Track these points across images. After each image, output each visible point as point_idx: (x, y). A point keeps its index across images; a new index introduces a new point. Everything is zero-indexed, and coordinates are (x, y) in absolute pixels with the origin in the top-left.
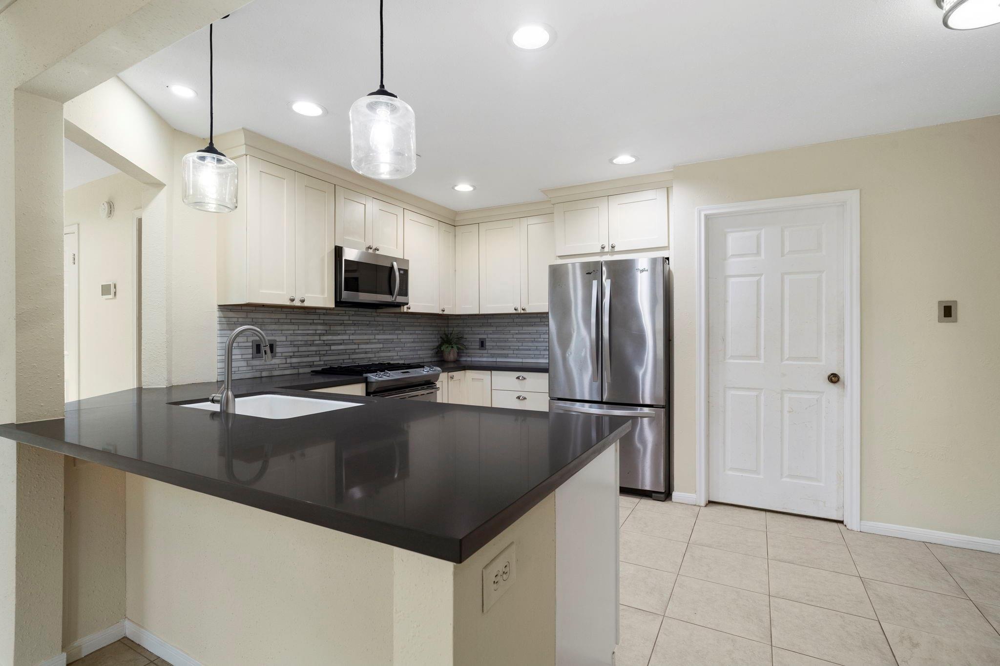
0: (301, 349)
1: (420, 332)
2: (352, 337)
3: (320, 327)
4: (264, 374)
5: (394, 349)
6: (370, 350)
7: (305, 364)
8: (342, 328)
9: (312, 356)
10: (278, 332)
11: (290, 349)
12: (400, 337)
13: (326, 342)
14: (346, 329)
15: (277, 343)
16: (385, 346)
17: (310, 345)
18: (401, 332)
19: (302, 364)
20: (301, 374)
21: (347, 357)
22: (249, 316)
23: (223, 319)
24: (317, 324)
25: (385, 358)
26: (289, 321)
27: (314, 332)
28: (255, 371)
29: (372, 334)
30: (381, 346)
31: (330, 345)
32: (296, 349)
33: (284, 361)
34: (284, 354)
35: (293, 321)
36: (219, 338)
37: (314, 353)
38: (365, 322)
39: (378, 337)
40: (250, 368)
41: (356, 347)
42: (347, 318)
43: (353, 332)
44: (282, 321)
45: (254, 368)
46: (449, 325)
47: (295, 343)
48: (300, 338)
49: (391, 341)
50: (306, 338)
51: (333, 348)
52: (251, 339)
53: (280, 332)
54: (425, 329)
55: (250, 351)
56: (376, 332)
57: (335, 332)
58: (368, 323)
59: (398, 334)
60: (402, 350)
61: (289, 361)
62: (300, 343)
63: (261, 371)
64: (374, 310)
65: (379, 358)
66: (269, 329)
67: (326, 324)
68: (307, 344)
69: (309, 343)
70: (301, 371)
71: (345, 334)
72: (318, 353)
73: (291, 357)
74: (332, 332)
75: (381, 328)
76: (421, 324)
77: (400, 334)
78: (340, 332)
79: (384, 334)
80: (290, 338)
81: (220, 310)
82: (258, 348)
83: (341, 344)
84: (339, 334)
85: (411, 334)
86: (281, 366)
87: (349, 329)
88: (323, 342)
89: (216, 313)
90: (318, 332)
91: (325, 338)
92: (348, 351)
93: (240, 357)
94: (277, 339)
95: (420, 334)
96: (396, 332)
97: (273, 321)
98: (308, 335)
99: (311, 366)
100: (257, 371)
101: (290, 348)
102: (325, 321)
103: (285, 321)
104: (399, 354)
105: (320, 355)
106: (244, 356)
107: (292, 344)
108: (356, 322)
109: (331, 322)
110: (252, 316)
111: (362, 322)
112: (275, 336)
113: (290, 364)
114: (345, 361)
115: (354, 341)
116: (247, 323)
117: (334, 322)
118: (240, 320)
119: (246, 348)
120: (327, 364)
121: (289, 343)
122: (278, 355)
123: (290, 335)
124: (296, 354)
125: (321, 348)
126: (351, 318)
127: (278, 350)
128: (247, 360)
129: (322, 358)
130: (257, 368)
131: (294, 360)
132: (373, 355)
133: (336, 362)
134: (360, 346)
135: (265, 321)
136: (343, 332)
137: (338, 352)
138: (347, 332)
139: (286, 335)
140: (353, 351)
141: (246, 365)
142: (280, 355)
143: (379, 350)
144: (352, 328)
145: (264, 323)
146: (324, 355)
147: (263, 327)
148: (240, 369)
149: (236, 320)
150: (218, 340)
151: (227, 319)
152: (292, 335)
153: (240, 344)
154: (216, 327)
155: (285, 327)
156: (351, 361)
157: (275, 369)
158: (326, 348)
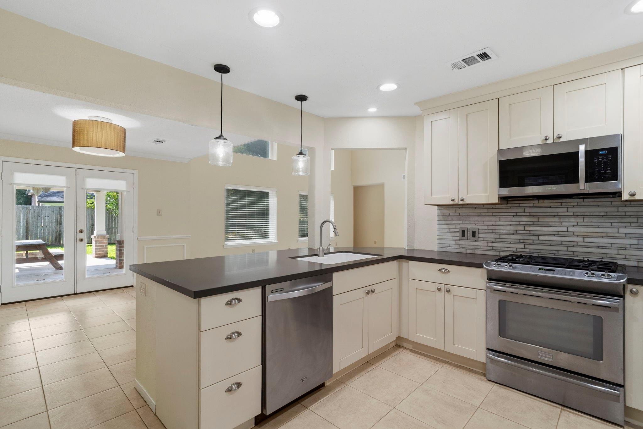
2: (571, 229)
3: (524, 219)
4: (468, 251)
6: (609, 245)
8: (556, 219)
9: (515, 243)
10: (480, 222)
11: (492, 236)
13: (532, 232)
14: (562, 221)
15: (480, 231)
17: (513, 234)
21: (565, 249)
22: (457, 212)
23: (440, 214)
24: (521, 216)
26: (491, 214)
27: (518, 223)
28: (461, 248)
29: (612, 227)
30: (635, 242)
31: (538, 235)
32: (498, 236)
33: (486, 244)
34: (486, 239)
35: (494, 214)
37: (518, 241)
38: (597, 214)
39: (621, 230)
40: (458, 246)
41: (581, 239)
42: (565, 210)
43: (575, 224)
44: (484, 214)
45: (461, 246)
47: (497, 231)
48: (502, 227)
50: (508, 228)
51: (541, 238)
52: (458, 227)
53: (482, 222)
55: (458, 235)
56: (620, 224)
57: (545, 223)
58: (603, 214)
61: (490, 244)
62: (501, 231)
63: (466, 249)
66: (473, 220)
67: (533, 216)
68: (509, 233)
69: (512, 232)
71: (561, 226)
72: (522, 241)
73: (492, 242)
74: (539, 223)
75: (634, 220)
78: (553, 223)
80: (491, 227)
81: (438, 208)
82: (463, 233)
83: (554, 235)
84: (551, 226)
86: (482, 247)
87: (566, 221)
88: (528, 232)
89: (436, 210)
90: (521, 223)
91: (531, 228)
92: (564, 243)
93: (451, 238)
94: (480, 227)
97: (476, 214)
98: (510, 225)
100: (463, 248)
101: (492, 235)
102: (531, 214)
103: (487, 214)
105: (525, 244)
106: (454, 238)
107: (493, 232)
108: (579, 214)
109: (541, 214)
110: (459, 212)
111: (592, 214)
112: (477, 225)
113: (491, 248)
114: (560, 252)
115: (576, 234)
116: (456, 216)
117: (544, 214)
118: (451, 214)
119: (455, 232)
120: (533, 252)
121: (491, 231)
122: (480, 239)
123: (491, 225)
124: (497, 240)
125: (526, 237)
126: (570, 210)
127: (480, 235)
128: (455, 240)
129: (526, 246)
130: (463, 246)
131: (495, 245)
132: (615, 252)
133: (547, 252)
134: (587, 240)
135: (469, 214)
136: (557, 224)
137: (550, 242)
138: (563, 224)
139: (488, 225)
140: (575, 244)
141: (455, 243)
142: (482, 239)
143: (628, 246)
144: (572, 220)
145: (468, 216)
146: (530, 244)
147: (468, 219)
148: (451, 245)
149: (448, 214)
150: (437, 226)
151: (442, 214)
152: (493, 225)
153: (451, 230)
154: (437, 219)
155: (487, 219)
156: (571, 253)
157: (477, 249)
158: (533, 238)
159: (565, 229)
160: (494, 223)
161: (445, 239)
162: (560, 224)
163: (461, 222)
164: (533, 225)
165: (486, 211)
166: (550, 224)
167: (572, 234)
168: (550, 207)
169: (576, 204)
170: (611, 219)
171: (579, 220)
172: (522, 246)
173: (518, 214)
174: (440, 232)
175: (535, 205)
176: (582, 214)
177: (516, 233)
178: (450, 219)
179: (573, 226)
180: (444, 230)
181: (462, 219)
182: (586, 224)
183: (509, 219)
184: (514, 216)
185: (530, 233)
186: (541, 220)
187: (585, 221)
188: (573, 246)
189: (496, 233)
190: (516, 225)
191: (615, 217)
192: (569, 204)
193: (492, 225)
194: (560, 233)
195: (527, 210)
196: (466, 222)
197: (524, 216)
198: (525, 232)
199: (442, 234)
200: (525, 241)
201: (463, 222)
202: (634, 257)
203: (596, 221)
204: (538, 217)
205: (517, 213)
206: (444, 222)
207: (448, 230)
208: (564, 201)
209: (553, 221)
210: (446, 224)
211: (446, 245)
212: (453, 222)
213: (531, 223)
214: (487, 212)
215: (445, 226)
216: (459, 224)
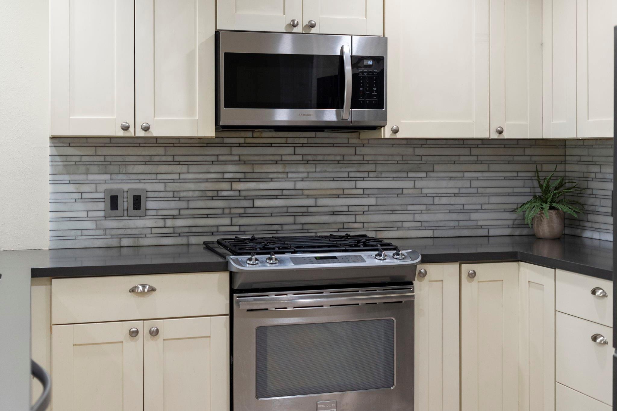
0: (192, 204)
1: (479, 175)
2: (300, 185)
3: (231, 168)
4: (125, 242)
5: (404, 207)
6: (345, 209)
7: (200, 230)
8: (279, 168)
9: (216, 216)
10: (149, 176)
11: (173, 205)
12: (419, 184)
13: (243, 193)
14: (287, 170)
15: (149, 194)
16: (380, 201)
17: (212, 198)
18: (423, 175)
19: (194, 230)
20: (192, 245)
21: (290, 220)
22: (98, 153)
23: (58, 159)
24: (225, 163)
25: (381, 225)
26: (170, 158)
27: (219, 176)
28: (109, 237)
29: (348, 179)
30: (372, 201)
31: (253, 198)
32: (184, 205)
33: (161, 223)
34: (161, 212)
35: (177, 158)
36: (52, 186)
37: (220, 211)
38: (332, 158)
39: (361, 184)
40: (101, 232)
41: (311, 202)
42: (290, 150)
43: (305, 175)
44: (157, 159)
45: (108, 232)
46: (568, 158)
47: (182, 194)
48: (192, 186)
49: (400, 193)
50: (203, 186)
51: (258, 203)
52: (102, 188)
53: (154, 176)
54: (493, 167)
55: (101, 206)
56: (358, 175)
57: (263, 176)
58: (339, 158)
59: (415, 180)
60: (428, 211)
61: (169, 223)
62: (190, 194)
63: (120, 237)
64: (354, 135)
65: (366, 225)
66: (135, 171)
67: (245, 163)
68: (204, 196)
69: (210, 194)
71: (286, 179)
72: (227, 211)
73: (174, 217)
74: (255, 176)
75: (371, 167)
76: (480, 158)
77: (422, 179)
78: (275, 175)
79: (378, 178)
80: (172, 186)
81: (52, 145)
82: (114, 202)
83: (276, 197)
84: (272, 180)
85: (450, 178)
86: (154, 231)
87: (294, 170)
88: (237, 193)
89: (47, 150)
90: (226, 176)
91: (241, 186)
92: (290, 210)
93: (84, 214)
94: (149, 187)
95: (477, 179)
96: (411, 175)
97: (141, 159)
98: (207, 180)
99: (212, 234)
100: (112, 237)
101: (173, 202)
102: (243, 158)
103: (164, 158)
104: (418, 217)
105: (231, 216)
106: (91, 214)
107: (176, 196)
108: (310, 158)
109: (256, 158)
110: (105, 153)
111: (326, 158)
112: (145, 183)
113: (172, 229)
114: (285, 227)
115: (306, 192)
116: (96, 163)
117: (261, 158)
118: (84, 159)
119: (94, 200)
120: (245, 232)
121: (171, 194)
122: (149, 213)
123: (172, 181)
124: (183, 212)
125: (233, 204)
126: (299, 151)
127: (151, 205)
128: (96, 220)
129: (235, 221)
130: (114, 232)
131: (179, 222)
132: (352, 219)
133: (266, 228)
134: (321, 202)
135: (128, 159)
136: (280, 176)
137: (270, 210)
138: (290, 175)
139: (166, 181)
140: (304, 209)
141: (94, 227)
142: (154, 213)
143: (366, 208)
144: (301, 168)
145: (124, 163)
146: (240, 216)
147: (123, 170)
148: (85, 232)
149: (77, 159)
150: (50, 188)
151: (64, 158)
152: (176, 181)
153: (85, 196)
154: (48, 169)
155: (163, 168)
156: (299, 227)
157: (144, 236)
158: (245, 203)
159: (290, 185)
160: (176, 176)
161: (70, 219)
162: (285, 176)
163: (107, 177)
164: (245, 179)
165: (161, 151)
166: (271, 176)
167: (300, 192)
168: (270, 145)
169: (305, 141)
170: (348, 167)
171: (311, 168)
172: (227, 221)
173: (221, 158)
174: (56, 202)
175: (248, 140)
176: (314, 158)
177: (216, 196)
178: (82, 169)
179: (303, 180)
180: (66, 196)
181: (112, 168)
182: (318, 175)
183: (204, 168)
184: (212, 163)
185: (241, 196)
186: (257, 169)
187: (318, 170)
188: (303, 214)
189: (180, 199)
190: (217, 181)
191: (350, 163)
192: (297, 141)
193: (174, 181)
194: (285, 192)
195: (235, 151)
196: (120, 177)
197: (230, 163)
198: (231, 193)
199: (62, 207)
200: (233, 211)
201: (114, 177)
202: (373, 225)
203: (331, 170)
204: (253, 164)
205: (218, 155)
206: (67, 177)
207: (77, 196)
208: (291, 134)
209: (275, 171)
210: (72, 182)
211: (73, 233)
212: (91, 177)
213: (241, 176)
214: (163, 153)
215: (71, 188)
216: (105, 182)
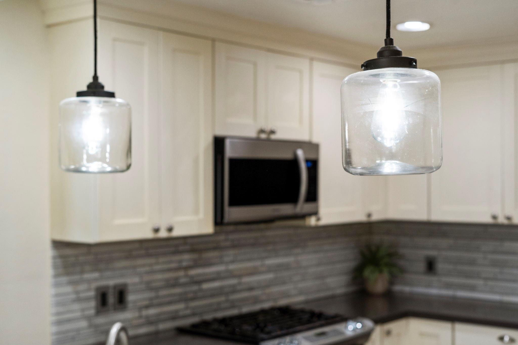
0: (161, 293)
1: (329, 247)
2: (230, 267)
7: (166, 317)
8: (216, 253)
9: (175, 302)
10: (129, 270)
12: (299, 258)
13: (194, 279)
14: (222, 254)
15: (129, 288)
16: (278, 275)
17: (173, 286)
19: (162, 317)
20: (160, 332)
21: (224, 298)
23: (58, 260)
24: (182, 252)
26: (145, 252)
27: (178, 264)
28: (99, 333)
29: (258, 259)
31: (199, 282)
32: (153, 294)
33: (138, 314)
34: (138, 304)
35: (149, 251)
37: (178, 297)
38: (249, 241)
39: (267, 262)
40: (93, 329)
41: (236, 281)
42: (223, 237)
43: (233, 258)
44: (135, 252)
45: (98, 328)
47: (153, 285)
48: (159, 276)
49: (286, 267)
50: (167, 276)
52: (94, 285)
53: (133, 270)
55: (93, 304)
56: (265, 254)
57: (208, 261)
59: (296, 255)
61: (144, 313)
62: (159, 284)
66: (118, 267)
67: (194, 251)
68: (169, 285)
69: (172, 282)
70: (162, 326)
71: (221, 263)
72: (183, 296)
73: (147, 307)
74: (202, 261)
77: (299, 254)
78: (214, 260)
79: (276, 256)
80: (147, 278)
81: (53, 247)
82: (103, 299)
83: (215, 280)
84: (212, 264)
86: (133, 322)
87: (227, 254)
88: (190, 279)
89: (49, 251)
90: (183, 264)
91: (193, 272)
92: (225, 290)
94: (129, 281)
96: (293, 251)
97: (123, 254)
98: (170, 270)
99: (173, 320)
101: (146, 293)
102: (193, 246)
103: (140, 252)
106: (85, 312)
110: (96, 251)
112: (125, 277)
113: (146, 319)
116: (89, 261)
122: (129, 305)
123: (146, 272)
124: (153, 301)
127: (130, 297)
135: (113, 255)
139: (141, 273)
141: (87, 325)
145: (111, 259)
147: (110, 265)
148: (81, 332)
149: (74, 259)
150: (52, 291)
153: (81, 294)
154: (50, 272)
158: (195, 288)
160: (149, 268)
161: (68, 320)
163: (96, 275)
164: (196, 265)
165: (138, 245)
178: (78, 269)
180: (66, 297)
183: (168, 258)
186: (203, 255)
189: (151, 289)
190: (177, 269)
196: (108, 273)
199: (61, 309)
201: (103, 273)
206: (66, 278)
210: (70, 282)
211: (71, 334)
212: (85, 276)
213: (193, 263)
215: (69, 289)
216: (96, 280)
